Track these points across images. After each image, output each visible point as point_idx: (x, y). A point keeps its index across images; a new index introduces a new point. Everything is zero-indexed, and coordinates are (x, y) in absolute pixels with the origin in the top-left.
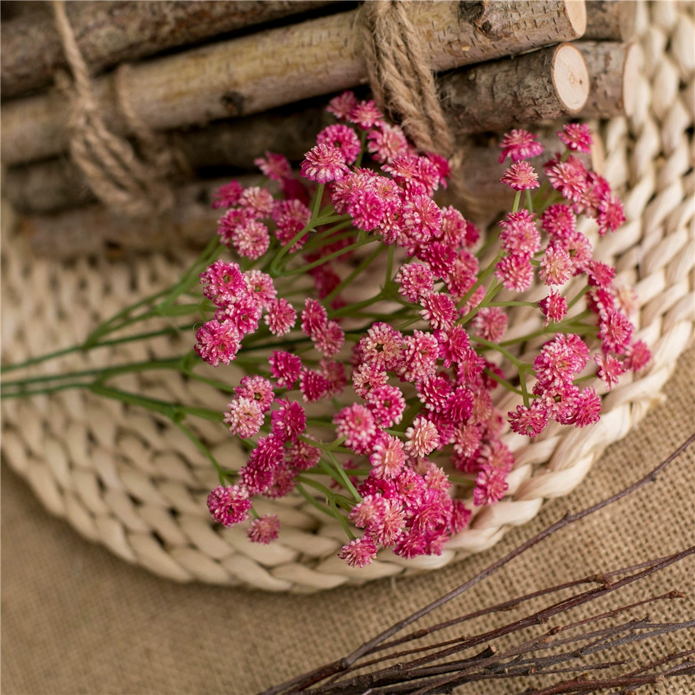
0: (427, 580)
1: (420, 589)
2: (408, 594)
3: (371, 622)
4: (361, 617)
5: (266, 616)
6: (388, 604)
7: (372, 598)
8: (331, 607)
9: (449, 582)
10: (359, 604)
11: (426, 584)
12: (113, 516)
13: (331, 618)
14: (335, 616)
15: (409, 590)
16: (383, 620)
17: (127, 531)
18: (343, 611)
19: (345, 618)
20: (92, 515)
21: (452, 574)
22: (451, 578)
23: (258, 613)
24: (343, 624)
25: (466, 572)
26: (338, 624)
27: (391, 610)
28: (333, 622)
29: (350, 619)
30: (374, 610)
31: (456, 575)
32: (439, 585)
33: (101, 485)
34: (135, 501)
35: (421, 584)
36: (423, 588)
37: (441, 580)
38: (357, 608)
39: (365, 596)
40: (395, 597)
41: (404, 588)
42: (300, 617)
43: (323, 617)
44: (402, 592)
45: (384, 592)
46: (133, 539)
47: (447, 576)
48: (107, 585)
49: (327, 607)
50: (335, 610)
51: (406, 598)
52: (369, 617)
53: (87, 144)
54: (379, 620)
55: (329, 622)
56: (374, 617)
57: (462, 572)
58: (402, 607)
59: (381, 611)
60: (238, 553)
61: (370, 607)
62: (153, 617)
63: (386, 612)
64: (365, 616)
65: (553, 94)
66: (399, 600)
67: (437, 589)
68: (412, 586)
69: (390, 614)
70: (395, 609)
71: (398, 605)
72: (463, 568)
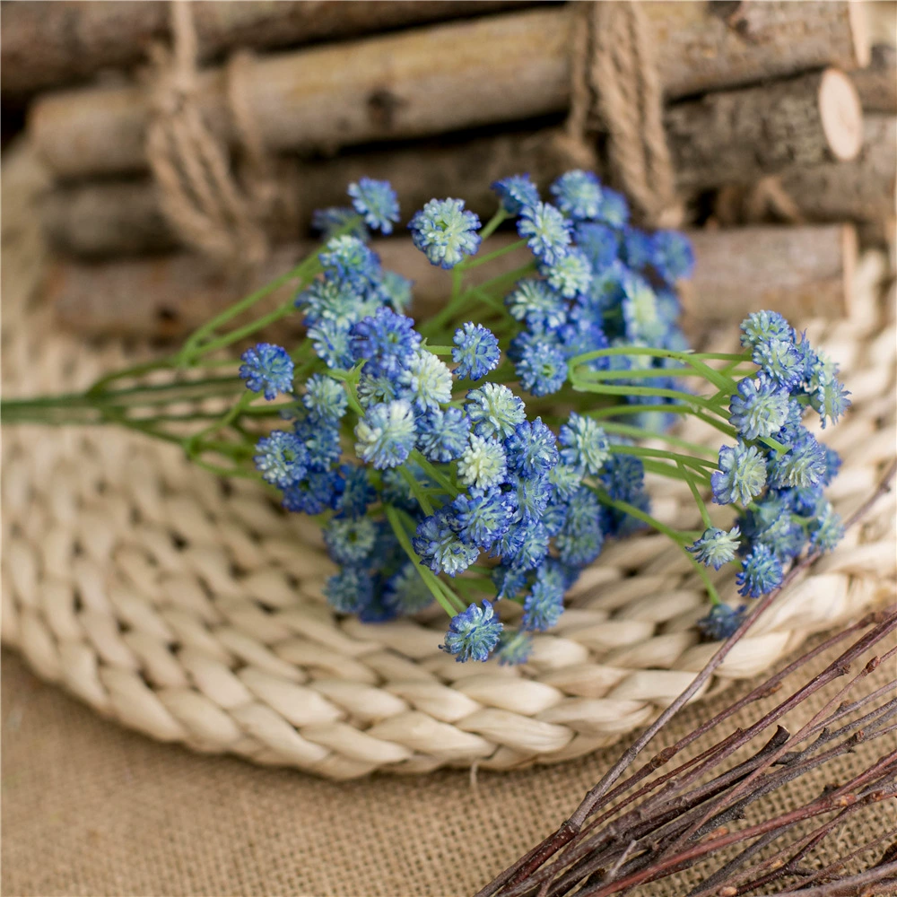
0: (522, 785)
1: (509, 795)
2: (491, 800)
3: (431, 830)
4: (416, 822)
5: (277, 807)
6: (460, 809)
7: (438, 799)
8: (375, 806)
9: (554, 791)
10: (417, 804)
11: (519, 790)
12: (87, 641)
13: (372, 820)
14: (379, 818)
15: (493, 794)
16: (448, 830)
17: (101, 662)
18: (391, 813)
19: (391, 822)
20: (55, 640)
21: (560, 780)
22: (558, 786)
23: (265, 802)
24: (387, 830)
25: (581, 780)
26: (381, 829)
27: (462, 818)
28: (374, 826)
29: (400, 823)
30: (437, 815)
31: (566, 782)
32: (538, 793)
33: (78, 605)
34: (124, 628)
35: (513, 790)
36: (515, 795)
37: (542, 786)
38: (413, 811)
39: (427, 796)
40: (472, 801)
41: (487, 792)
42: (326, 814)
43: (360, 817)
44: (483, 797)
45: (455, 793)
46: (107, 673)
47: (551, 782)
48: (51, 745)
49: (369, 804)
50: (380, 810)
51: (487, 804)
52: (428, 823)
53: (171, 139)
54: (441, 828)
55: (368, 825)
56: (436, 824)
57: (575, 780)
58: (478, 816)
59: (448, 817)
60: (260, 701)
61: (432, 810)
62: (109, 794)
63: (454, 819)
64: (422, 821)
65: (816, 122)
66: (476, 807)
67: (534, 797)
68: (498, 790)
69: (459, 823)
70: (469, 818)
71: (473, 812)
72: (578, 774)
